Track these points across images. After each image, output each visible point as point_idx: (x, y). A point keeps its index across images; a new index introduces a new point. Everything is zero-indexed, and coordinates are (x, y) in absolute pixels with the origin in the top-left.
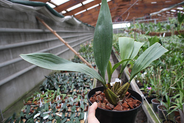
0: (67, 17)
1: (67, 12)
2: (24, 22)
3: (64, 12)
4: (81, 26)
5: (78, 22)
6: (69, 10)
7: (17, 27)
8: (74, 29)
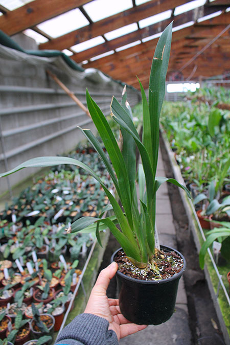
0: (89, 71)
1: (90, 62)
2: (31, 78)
3: (85, 62)
4: (109, 86)
5: (106, 79)
6: (93, 59)
7: (24, 84)
8: (98, 90)
